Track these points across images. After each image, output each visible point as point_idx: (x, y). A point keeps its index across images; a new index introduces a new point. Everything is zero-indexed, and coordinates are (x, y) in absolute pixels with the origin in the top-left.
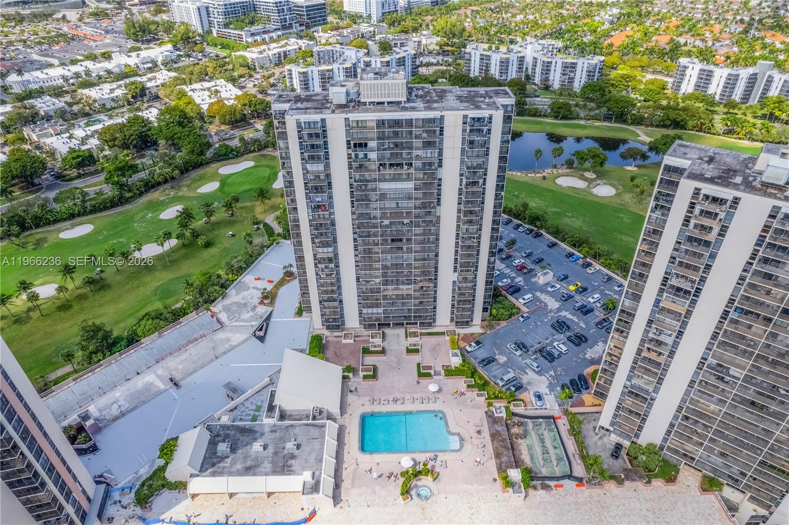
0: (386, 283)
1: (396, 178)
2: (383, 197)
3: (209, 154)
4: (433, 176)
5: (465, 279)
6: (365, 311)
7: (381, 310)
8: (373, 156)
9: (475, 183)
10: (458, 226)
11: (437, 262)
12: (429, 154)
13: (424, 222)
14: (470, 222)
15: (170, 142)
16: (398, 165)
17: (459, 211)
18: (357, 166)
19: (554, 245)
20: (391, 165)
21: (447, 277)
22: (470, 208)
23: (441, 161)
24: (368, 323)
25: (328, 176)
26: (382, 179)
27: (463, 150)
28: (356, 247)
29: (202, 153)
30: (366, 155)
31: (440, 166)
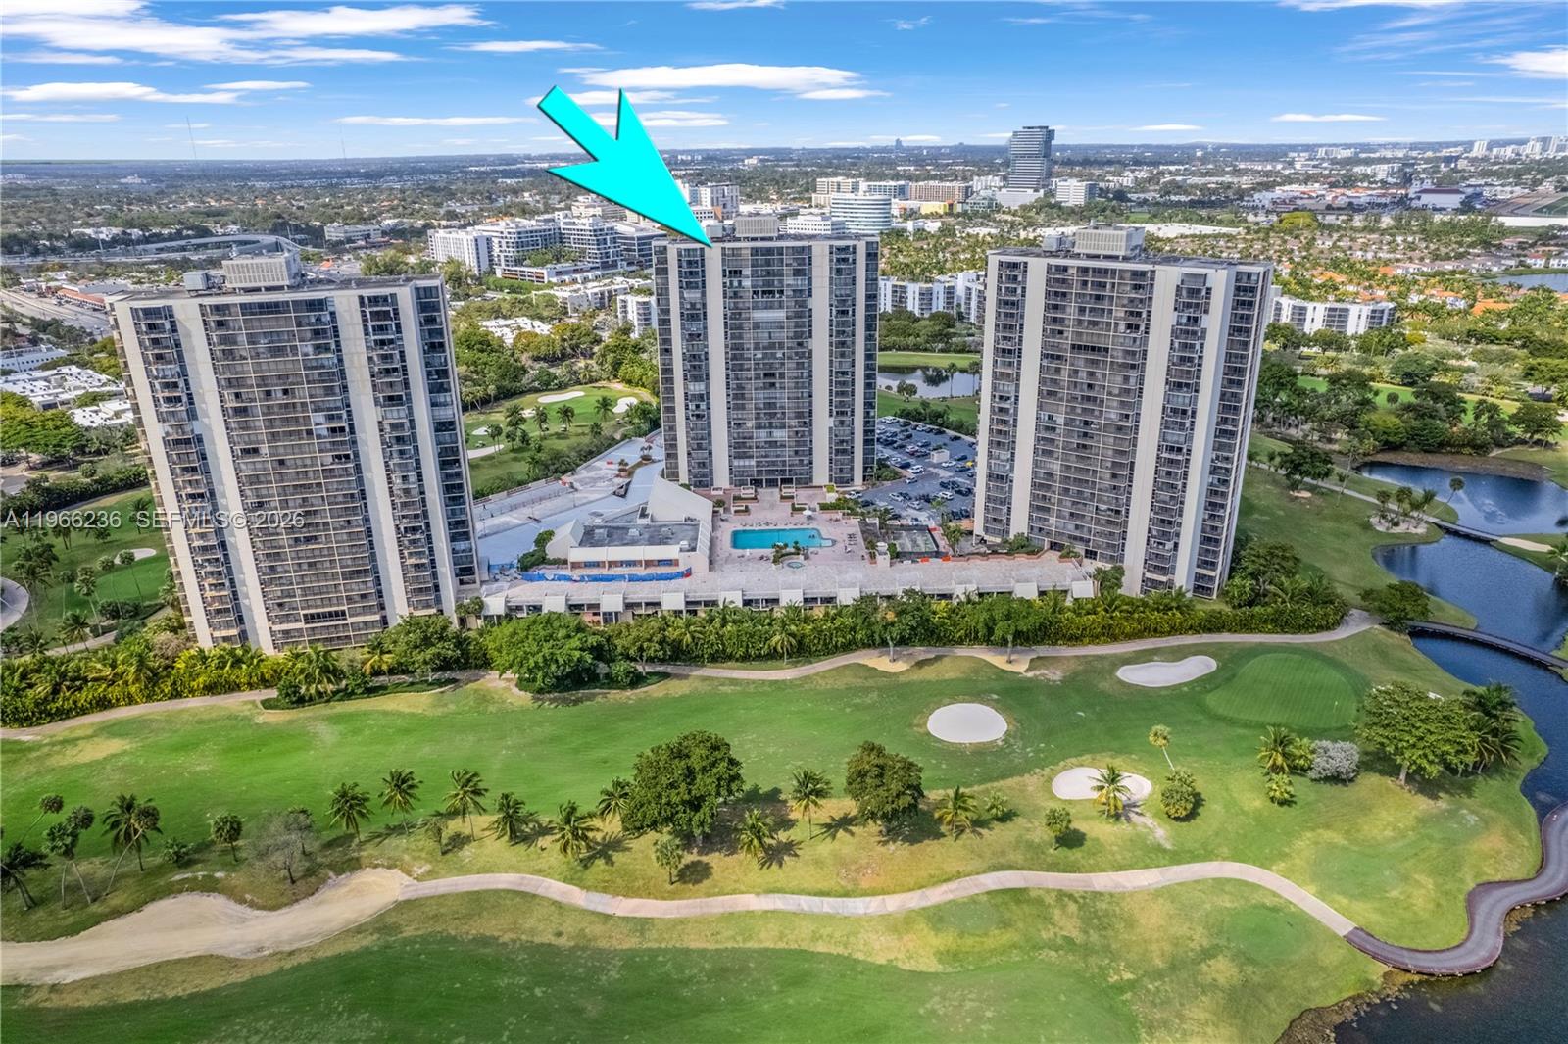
0: (759, 427)
1: (769, 307)
2: (757, 326)
3: (525, 380)
4: (803, 304)
5: (842, 423)
6: (736, 462)
7: (753, 462)
8: (747, 283)
9: (844, 312)
10: (831, 361)
11: (811, 403)
12: (800, 283)
13: (796, 354)
14: (843, 355)
15: (472, 368)
16: (771, 292)
17: (831, 344)
18: (732, 294)
19: (957, 438)
20: (764, 292)
21: (823, 423)
22: (841, 339)
23: (810, 291)
24: (738, 478)
25: (704, 305)
26: (755, 307)
27: (831, 279)
28: (728, 384)
29: (516, 379)
30: (740, 282)
31: (810, 295)
